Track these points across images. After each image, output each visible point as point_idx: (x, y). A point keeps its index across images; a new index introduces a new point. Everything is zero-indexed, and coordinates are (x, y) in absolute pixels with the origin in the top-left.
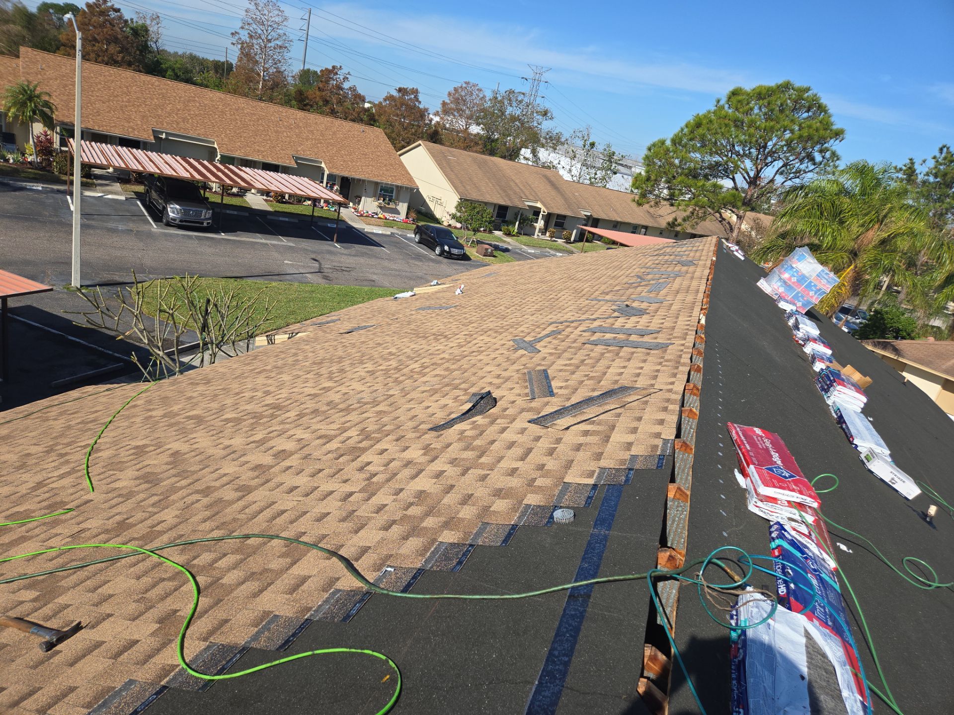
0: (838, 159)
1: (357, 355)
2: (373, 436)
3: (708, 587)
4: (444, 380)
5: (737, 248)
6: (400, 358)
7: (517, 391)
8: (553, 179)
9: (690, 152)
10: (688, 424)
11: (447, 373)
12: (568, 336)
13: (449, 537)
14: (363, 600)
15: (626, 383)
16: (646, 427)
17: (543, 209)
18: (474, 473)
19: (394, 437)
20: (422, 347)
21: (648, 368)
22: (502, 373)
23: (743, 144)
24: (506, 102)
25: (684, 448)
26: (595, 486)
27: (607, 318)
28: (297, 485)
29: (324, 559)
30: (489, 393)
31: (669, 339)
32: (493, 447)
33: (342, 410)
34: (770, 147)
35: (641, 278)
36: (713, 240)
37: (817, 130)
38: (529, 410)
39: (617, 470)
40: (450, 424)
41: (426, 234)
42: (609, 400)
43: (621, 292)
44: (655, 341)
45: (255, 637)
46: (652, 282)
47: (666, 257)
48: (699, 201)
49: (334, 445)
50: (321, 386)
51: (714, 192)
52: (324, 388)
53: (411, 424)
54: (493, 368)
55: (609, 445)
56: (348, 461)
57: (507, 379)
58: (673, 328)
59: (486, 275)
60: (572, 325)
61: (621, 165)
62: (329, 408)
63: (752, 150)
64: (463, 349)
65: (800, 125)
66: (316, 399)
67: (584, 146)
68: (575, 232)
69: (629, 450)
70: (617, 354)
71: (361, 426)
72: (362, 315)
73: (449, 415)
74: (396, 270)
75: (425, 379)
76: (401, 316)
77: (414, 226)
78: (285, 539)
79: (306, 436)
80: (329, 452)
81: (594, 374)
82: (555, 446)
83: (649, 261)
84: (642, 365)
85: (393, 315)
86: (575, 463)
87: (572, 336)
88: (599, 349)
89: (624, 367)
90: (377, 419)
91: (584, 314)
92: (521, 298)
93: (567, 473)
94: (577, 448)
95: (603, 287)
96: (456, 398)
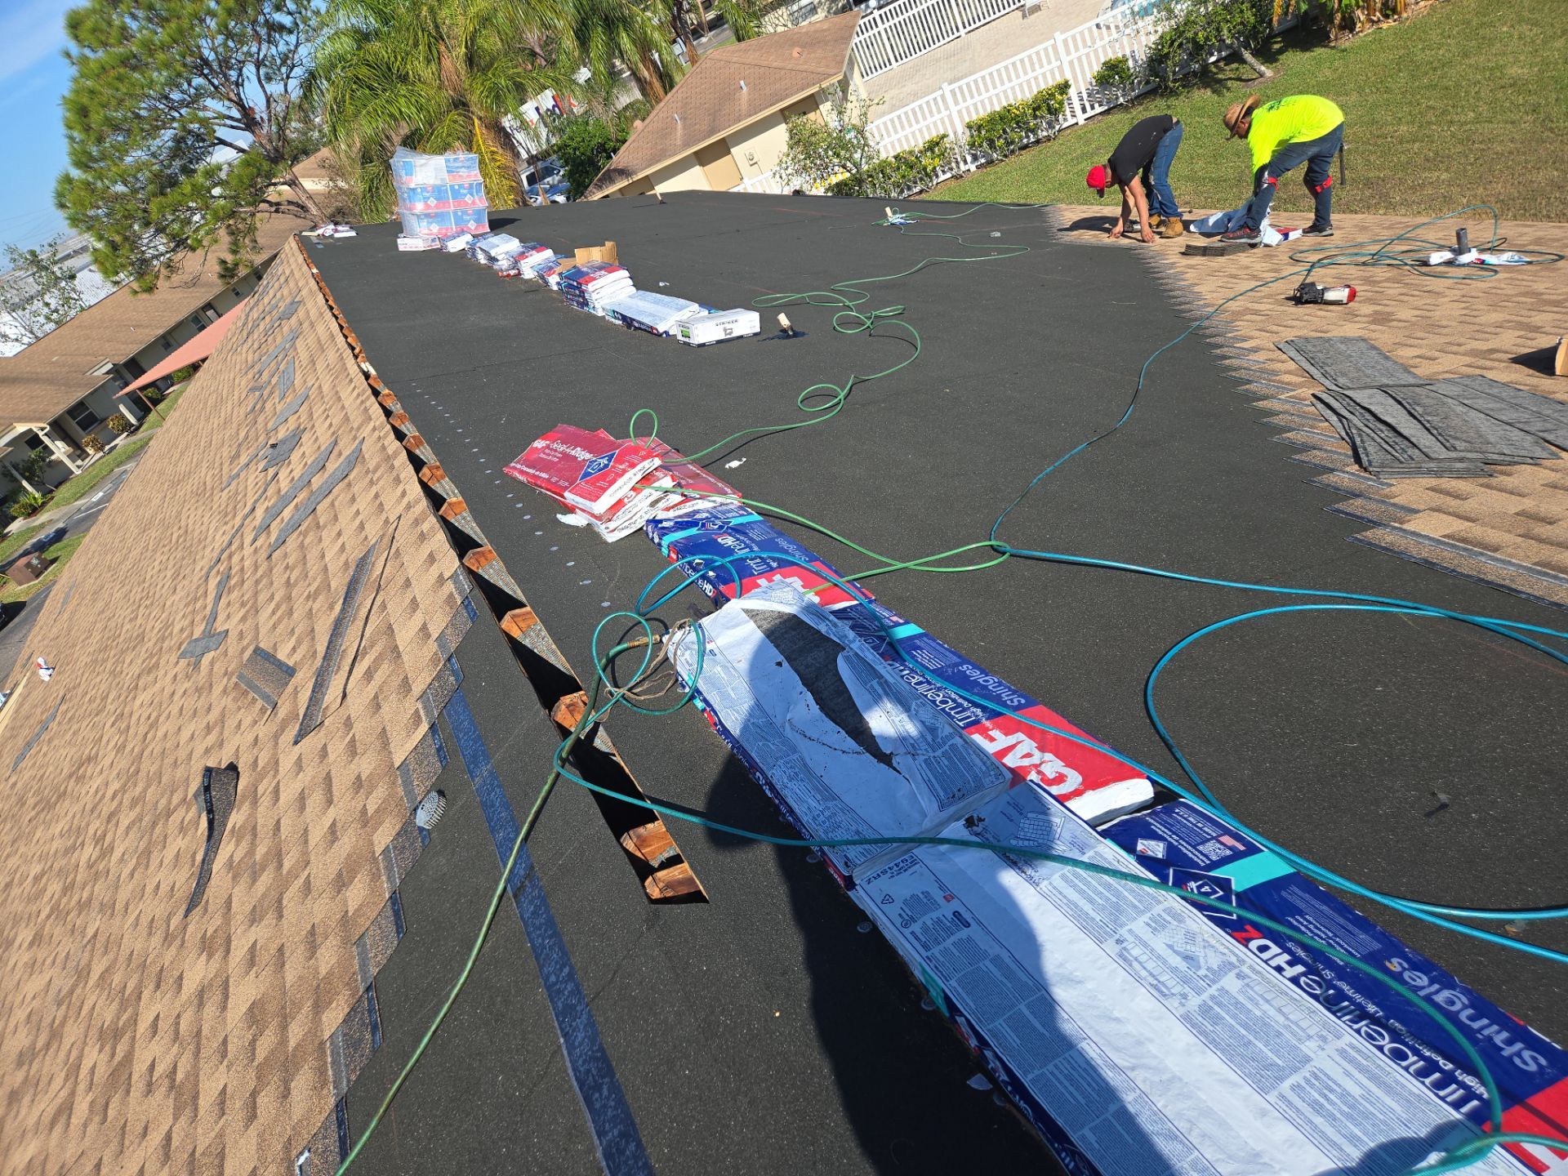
2: (121, 1023)
4: (143, 824)
5: (331, 227)
6: (56, 866)
7: (246, 720)
11: (138, 809)
12: (242, 569)
13: (333, 1018)
15: (359, 553)
16: (422, 586)
18: (290, 898)
19: (152, 987)
20: (70, 815)
21: (363, 503)
22: (209, 716)
26: (432, 727)
27: (265, 490)
30: (208, 772)
31: (355, 438)
32: (283, 832)
33: (47, 1047)
35: (257, 389)
36: (292, 243)
38: (282, 729)
39: (438, 677)
40: (204, 876)
42: (359, 598)
43: (252, 434)
44: (342, 459)
46: (273, 382)
47: (262, 327)
49: (82, 1107)
53: (156, 940)
54: (191, 727)
55: (405, 658)
56: (122, 1102)
57: (223, 718)
58: (346, 419)
59: (64, 604)
60: (233, 547)
62: (26, 1068)
64: (128, 749)
68: (122, 408)
69: (428, 636)
70: (318, 526)
71: (93, 1033)
73: (193, 865)
75: (117, 854)
79: (31, 1148)
80: (85, 1125)
81: (316, 584)
82: (350, 735)
83: (246, 354)
84: (354, 508)
86: (388, 729)
87: (247, 563)
88: (292, 542)
89: (339, 534)
90: (106, 992)
91: (234, 516)
92: (139, 584)
93: (390, 752)
94: (376, 705)
95: (225, 451)
96: (182, 829)
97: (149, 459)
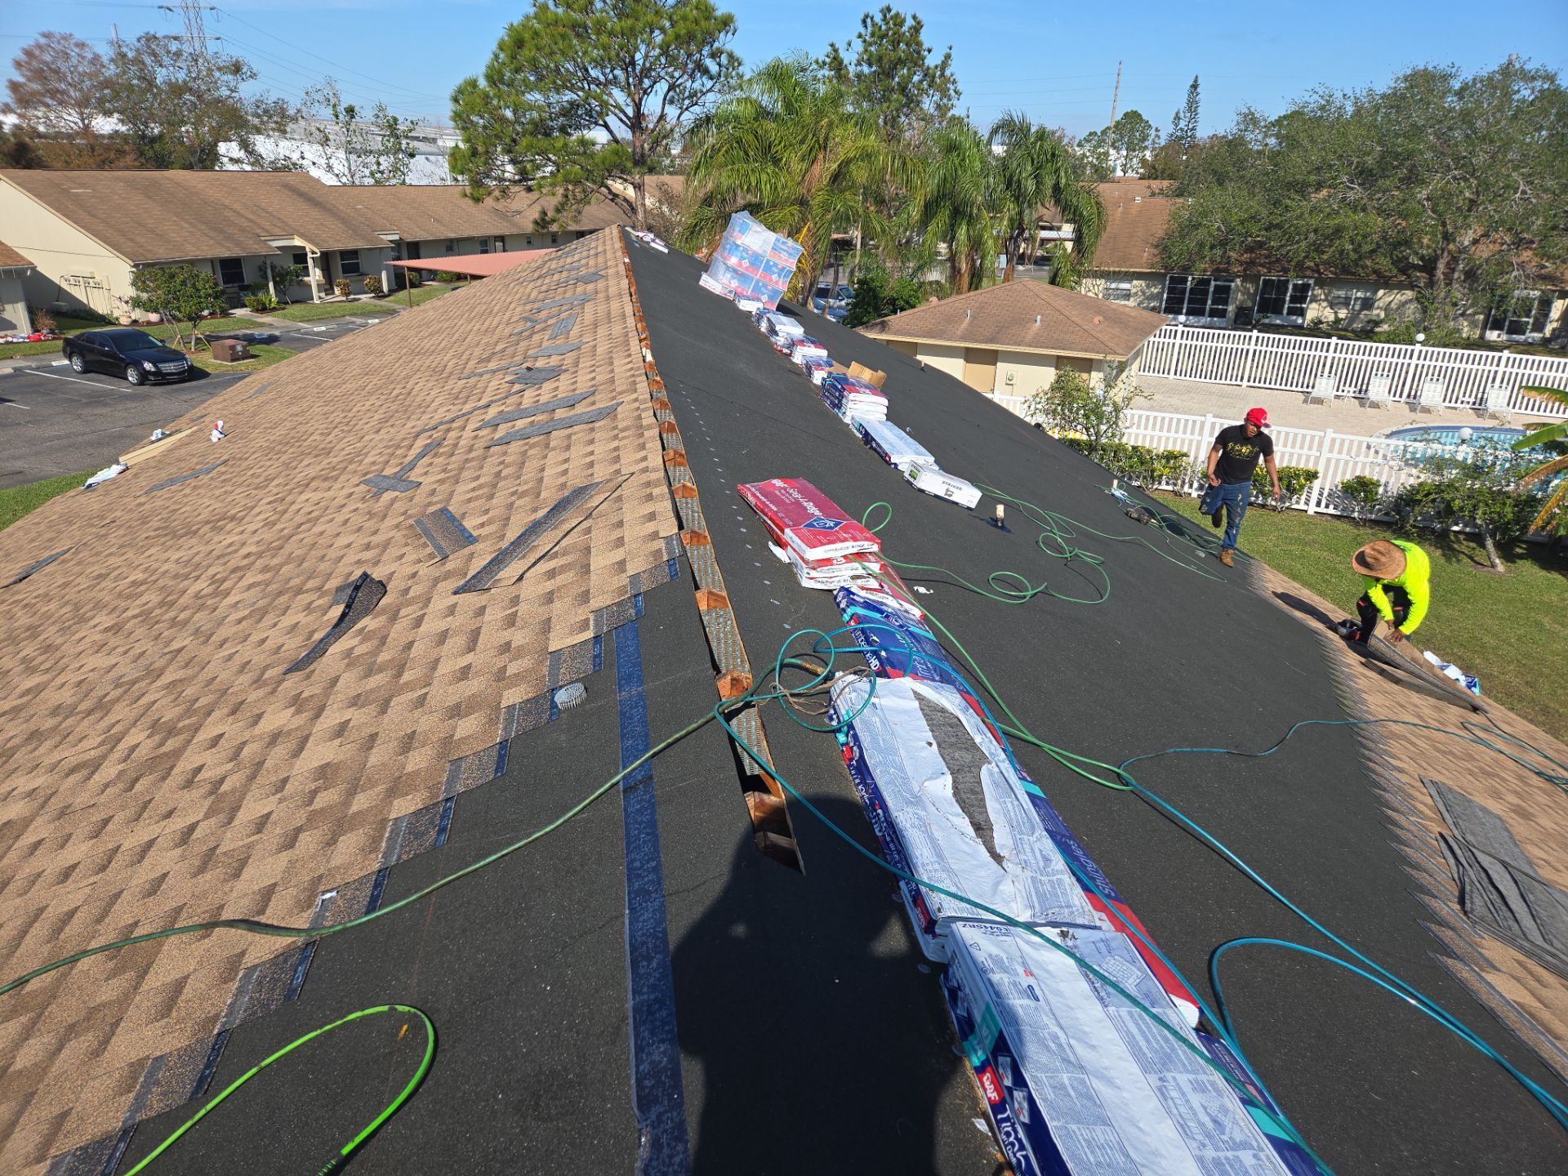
0: (740, 64)
1: (64, 610)
2: (181, 725)
3: (792, 695)
4: (269, 589)
5: (651, 236)
6: (161, 583)
7: (411, 556)
8: (303, 188)
9: (523, 93)
10: (687, 508)
11: (268, 575)
12: (456, 445)
13: (404, 807)
14: (307, 957)
15: (579, 483)
16: (634, 532)
17: (309, 247)
18: (399, 703)
19: (226, 711)
20: (194, 551)
21: (601, 449)
22: (372, 538)
23: (599, 63)
24: (148, 60)
25: (695, 539)
26: (597, 638)
27: (506, 397)
28: (71, 863)
29: (199, 940)
30: (365, 576)
31: (614, 398)
32: (414, 653)
33: (89, 713)
34: (641, 62)
35: (531, 320)
36: (614, 231)
37: (697, 22)
38: (448, 576)
39: (619, 604)
40: (318, 650)
41: (92, 351)
42: (564, 515)
43: (509, 351)
44: (594, 407)
45: (139, 1104)
46: (550, 322)
47: (556, 277)
48: (568, 173)
49: (109, 771)
50: (18, 691)
51: (585, 153)
52: (28, 691)
53: (245, 679)
54: (351, 538)
55: (593, 577)
56: (154, 784)
57: (386, 545)
58: (612, 381)
59: (256, 392)
60: (454, 425)
61: (417, 139)
62: (59, 719)
63: (616, 72)
64: (278, 527)
65: (670, 19)
66: (22, 714)
67: (337, 117)
68: (384, 275)
69: (624, 571)
70: (547, 446)
71: (146, 721)
72: (32, 540)
73: (308, 639)
74: (59, 438)
75: (231, 600)
76: (118, 514)
77: (60, 343)
78: (102, 949)
79: (40, 780)
80: (106, 786)
81: (525, 487)
82: (514, 609)
83: (531, 290)
84: (590, 448)
85: (102, 518)
86: (553, 620)
87: (462, 443)
88: (515, 447)
89: (566, 461)
90: (173, 697)
91: (465, 403)
92: (343, 411)
93: (548, 639)
94: (549, 598)
95: (477, 352)
96: (308, 608)
97: (394, 324)
